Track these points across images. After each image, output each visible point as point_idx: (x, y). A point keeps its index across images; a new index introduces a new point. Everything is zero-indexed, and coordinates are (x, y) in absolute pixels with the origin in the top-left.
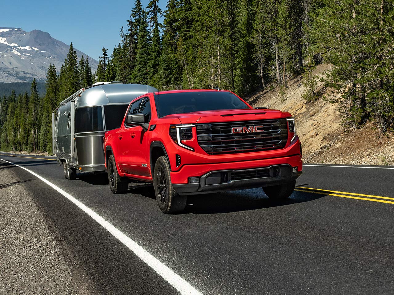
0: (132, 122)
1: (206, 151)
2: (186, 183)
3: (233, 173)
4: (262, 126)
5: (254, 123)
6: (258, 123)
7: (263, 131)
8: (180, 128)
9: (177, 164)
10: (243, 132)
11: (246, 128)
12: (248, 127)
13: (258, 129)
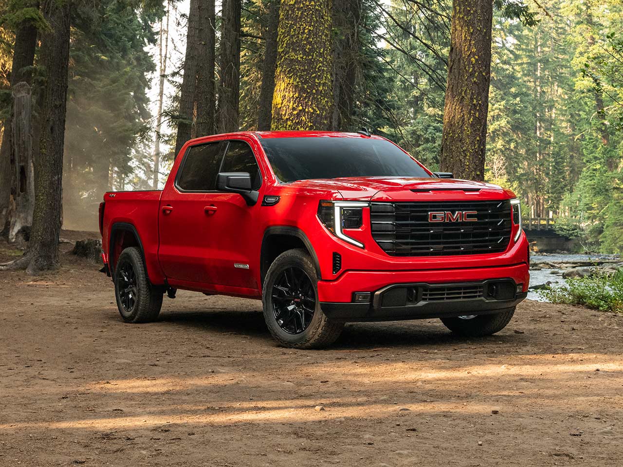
0: (227, 188)
1: (385, 250)
2: (349, 301)
3: (426, 289)
4: (475, 212)
5: (461, 206)
6: (469, 206)
7: (476, 220)
8: (341, 208)
9: (335, 269)
10: (445, 221)
11: (450, 214)
12: (453, 212)
13: (469, 216)
